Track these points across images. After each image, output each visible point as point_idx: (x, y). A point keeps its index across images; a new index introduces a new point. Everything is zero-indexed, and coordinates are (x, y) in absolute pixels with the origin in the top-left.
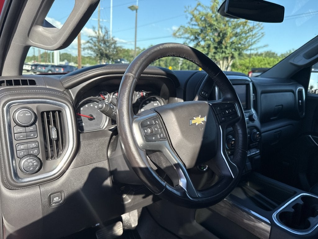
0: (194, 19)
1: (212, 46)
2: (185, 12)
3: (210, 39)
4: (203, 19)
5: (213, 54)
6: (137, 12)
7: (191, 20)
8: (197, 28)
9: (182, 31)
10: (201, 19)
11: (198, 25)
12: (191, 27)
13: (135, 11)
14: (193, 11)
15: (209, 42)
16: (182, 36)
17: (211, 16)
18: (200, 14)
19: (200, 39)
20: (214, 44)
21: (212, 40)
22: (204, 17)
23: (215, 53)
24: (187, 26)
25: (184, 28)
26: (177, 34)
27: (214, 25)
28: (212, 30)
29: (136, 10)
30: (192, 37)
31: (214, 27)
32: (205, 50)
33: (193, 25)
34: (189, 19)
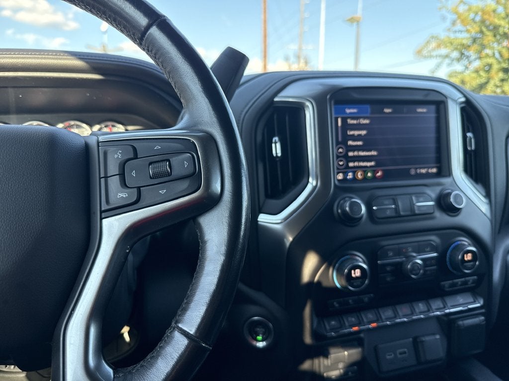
0: (458, 21)
1: (496, 67)
2: (440, 9)
3: (494, 54)
4: (478, 19)
5: (498, 83)
6: (358, 24)
7: (454, 23)
8: (464, 37)
9: (433, 45)
10: (473, 20)
11: (468, 31)
12: (452, 36)
13: (355, 24)
14: (457, 6)
15: (490, 61)
16: (434, 53)
17: (494, 11)
18: (470, 10)
19: (473, 57)
20: (499, 63)
21: (497, 55)
22: (480, 13)
23: (503, 80)
24: (443, 36)
25: (438, 39)
26: (425, 52)
27: (500, 26)
28: (498, 37)
29: (358, 22)
30: (455, 54)
31: (501, 31)
32: (480, 76)
33: (456, 32)
34: (448, 23)
